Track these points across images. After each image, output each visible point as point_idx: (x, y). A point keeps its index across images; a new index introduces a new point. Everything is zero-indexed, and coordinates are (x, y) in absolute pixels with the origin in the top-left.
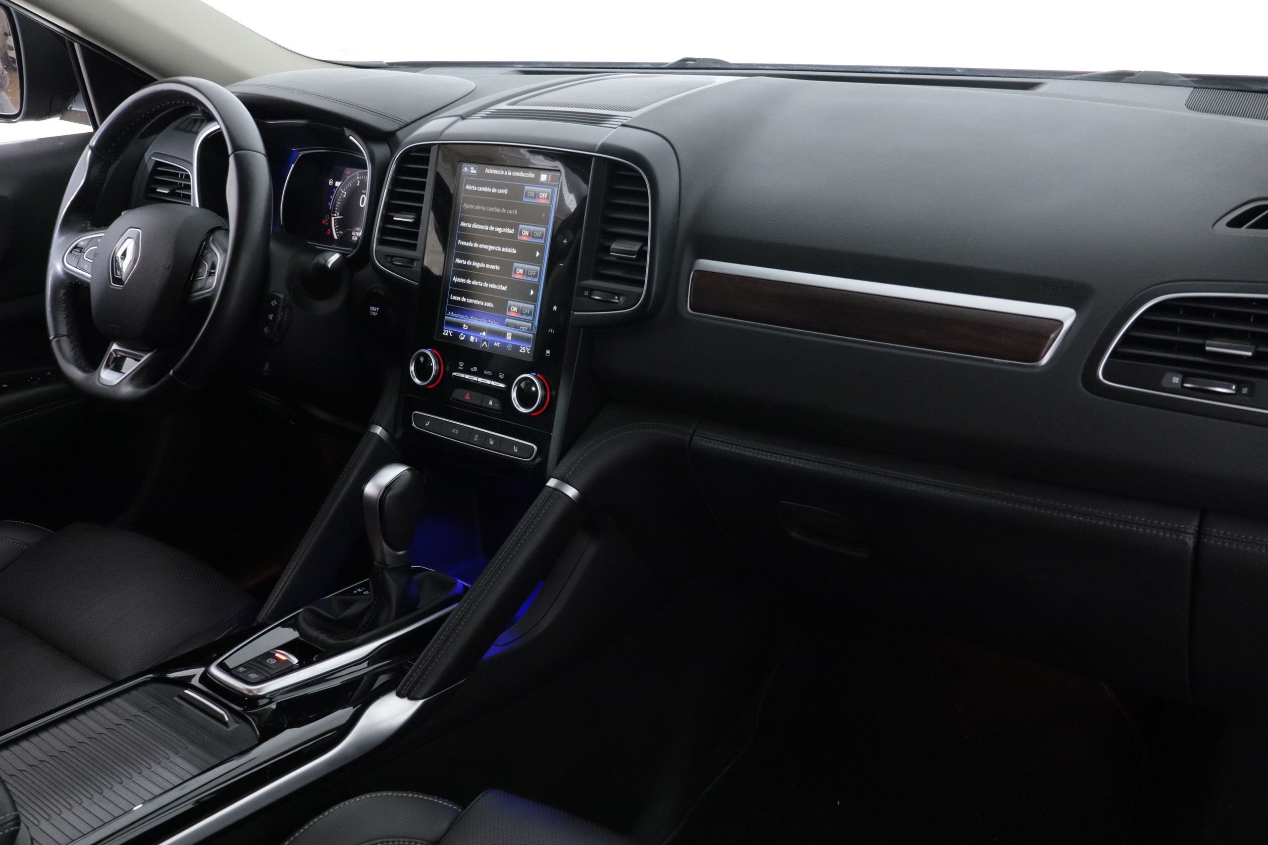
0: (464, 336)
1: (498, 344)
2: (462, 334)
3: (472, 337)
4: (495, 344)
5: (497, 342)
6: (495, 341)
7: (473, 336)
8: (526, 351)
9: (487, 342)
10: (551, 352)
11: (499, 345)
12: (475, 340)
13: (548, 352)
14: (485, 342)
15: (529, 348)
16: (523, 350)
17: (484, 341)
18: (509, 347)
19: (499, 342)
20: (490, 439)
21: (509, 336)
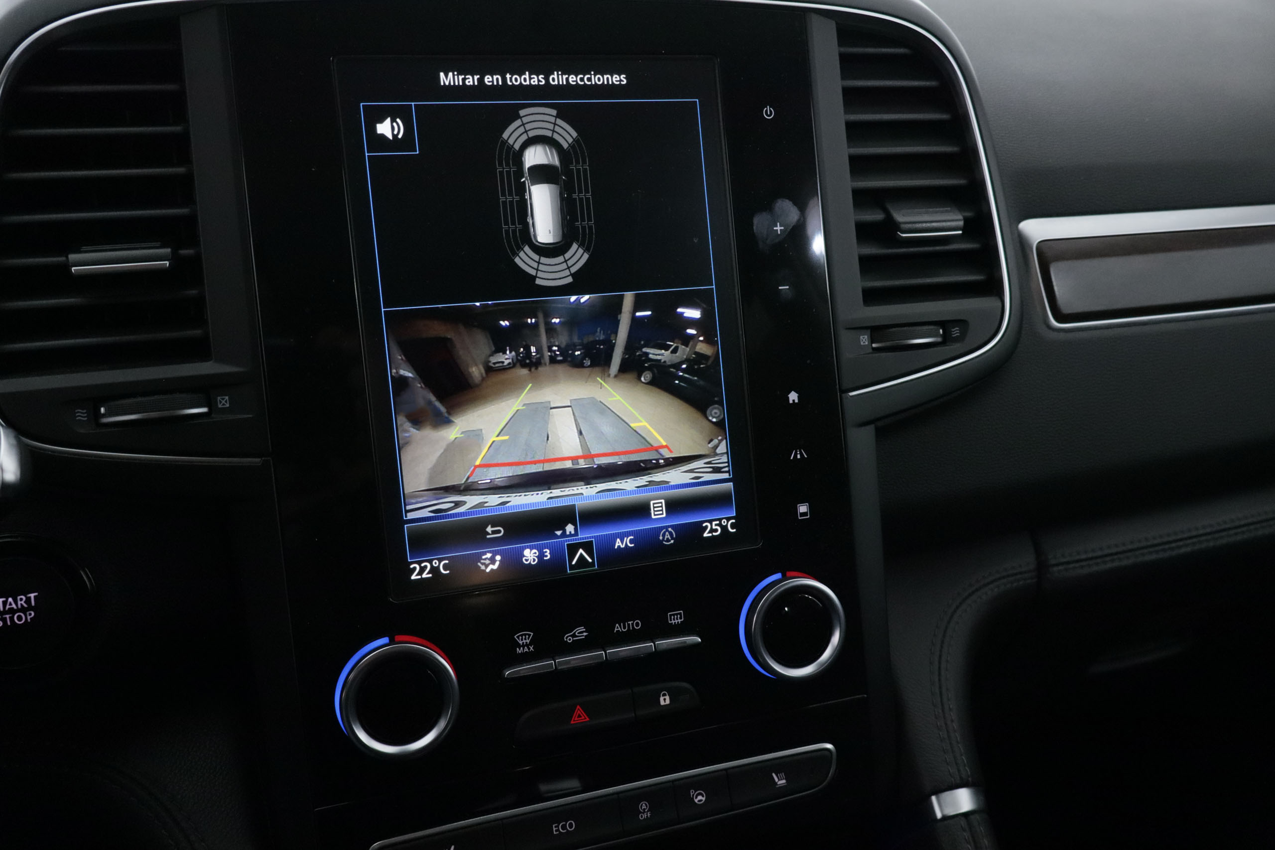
0: (498, 558)
1: (627, 540)
2: (489, 555)
3: (527, 552)
4: (618, 543)
5: (622, 536)
6: (613, 538)
7: (531, 548)
8: (724, 528)
9: (587, 547)
10: (810, 508)
11: (631, 542)
12: (541, 556)
13: (803, 509)
14: (581, 551)
15: (728, 519)
16: (712, 531)
17: (573, 549)
18: (668, 536)
19: (627, 534)
20: (692, 792)
21: (658, 511)
